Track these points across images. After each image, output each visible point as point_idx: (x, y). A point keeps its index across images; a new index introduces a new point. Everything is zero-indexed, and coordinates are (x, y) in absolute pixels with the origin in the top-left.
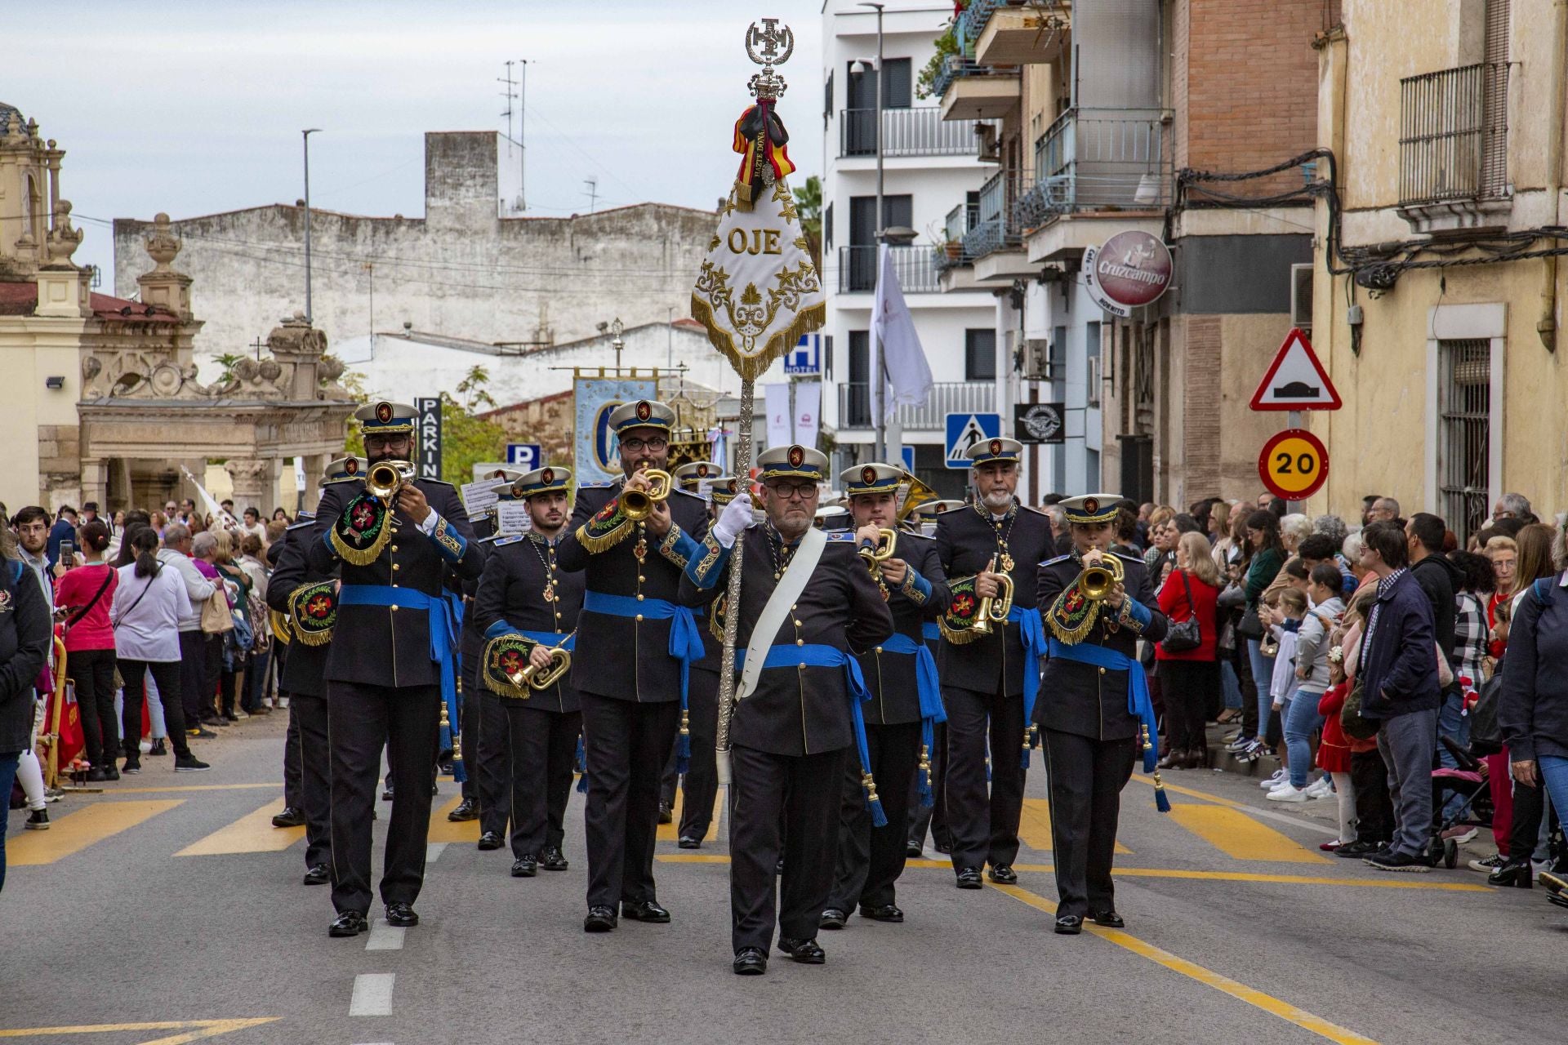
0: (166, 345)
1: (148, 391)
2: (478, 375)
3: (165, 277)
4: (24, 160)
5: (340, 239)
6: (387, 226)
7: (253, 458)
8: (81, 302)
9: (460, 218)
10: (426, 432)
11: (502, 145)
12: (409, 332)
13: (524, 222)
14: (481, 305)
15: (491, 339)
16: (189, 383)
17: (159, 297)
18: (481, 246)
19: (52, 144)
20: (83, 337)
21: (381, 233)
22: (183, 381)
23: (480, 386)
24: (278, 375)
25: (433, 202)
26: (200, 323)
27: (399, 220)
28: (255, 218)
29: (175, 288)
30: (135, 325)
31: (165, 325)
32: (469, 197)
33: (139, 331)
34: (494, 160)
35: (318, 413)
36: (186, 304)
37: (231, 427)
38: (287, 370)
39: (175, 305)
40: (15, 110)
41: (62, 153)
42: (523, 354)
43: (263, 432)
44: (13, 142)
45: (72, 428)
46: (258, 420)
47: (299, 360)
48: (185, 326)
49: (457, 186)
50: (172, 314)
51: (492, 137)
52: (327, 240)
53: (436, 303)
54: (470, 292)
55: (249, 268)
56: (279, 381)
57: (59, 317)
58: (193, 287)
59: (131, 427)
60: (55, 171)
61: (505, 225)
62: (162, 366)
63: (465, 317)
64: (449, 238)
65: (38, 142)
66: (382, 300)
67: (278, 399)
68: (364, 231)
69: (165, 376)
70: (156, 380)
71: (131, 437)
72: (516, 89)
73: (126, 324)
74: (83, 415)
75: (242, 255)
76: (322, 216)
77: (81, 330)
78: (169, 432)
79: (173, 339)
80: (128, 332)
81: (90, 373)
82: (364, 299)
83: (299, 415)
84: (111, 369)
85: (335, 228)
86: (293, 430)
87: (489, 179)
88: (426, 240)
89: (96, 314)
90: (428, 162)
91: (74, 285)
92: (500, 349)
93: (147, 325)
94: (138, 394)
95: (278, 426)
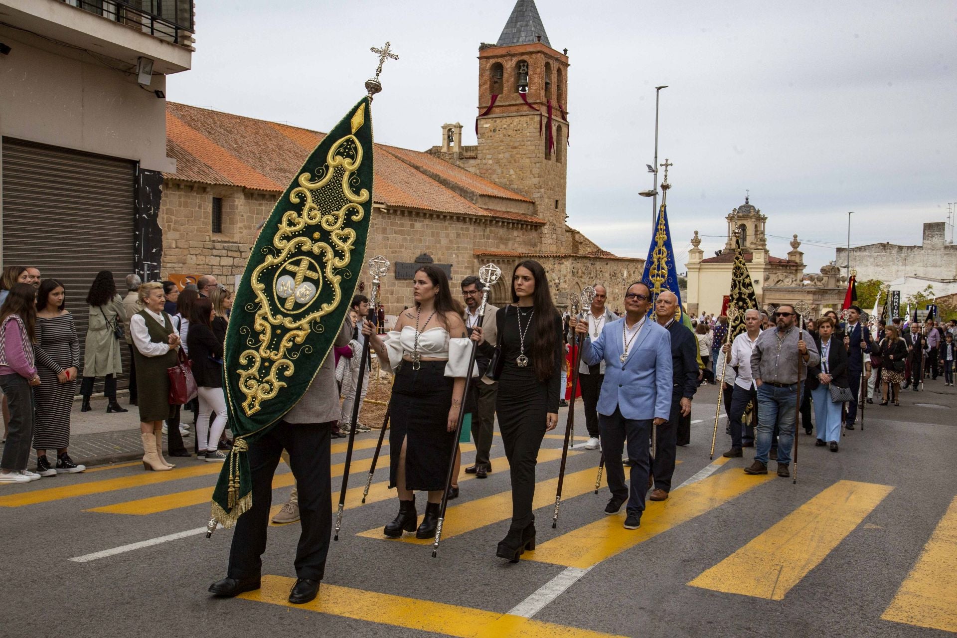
0: (794, 272)
1: (782, 284)
2: (930, 287)
3: (795, 253)
4: (754, 220)
5: (898, 252)
6: (911, 248)
7: (812, 304)
8: (765, 259)
9: (933, 246)
10: (895, 300)
11: (946, 226)
12: (916, 276)
13: (952, 247)
14: (938, 269)
15: (939, 278)
16: (794, 282)
17: (793, 258)
18: (939, 252)
19: (764, 216)
20: (765, 269)
21: (910, 250)
22: (792, 281)
23: (930, 290)
24: (822, 280)
25: (925, 241)
26: (805, 266)
27: (915, 247)
28: (874, 247)
29: (798, 256)
30: (783, 266)
31: (794, 266)
32: (936, 240)
33: (784, 268)
34: (944, 230)
35: (837, 292)
36: (802, 260)
37: (806, 295)
38: (825, 279)
39: (798, 261)
40: (753, 206)
41: (766, 218)
42: (950, 282)
43: (816, 297)
44: (751, 215)
45: (760, 295)
46: (814, 293)
47: (830, 276)
48: (800, 266)
49: (932, 237)
50: (797, 263)
51: (944, 223)
52: (894, 252)
53: (925, 268)
54: (935, 266)
55: (872, 260)
56: (823, 281)
57: (758, 263)
58: (804, 256)
59: (778, 295)
60: (764, 223)
61: (946, 247)
62: (786, 277)
63: (933, 272)
64: (929, 251)
65: (759, 215)
66: (908, 268)
67: (822, 287)
68: (904, 250)
69: (787, 280)
70: (785, 281)
71: (777, 297)
72: (952, 211)
73: (780, 266)
74: (764, 291)
75: (870, 256)
76: (893, 246)
77: (764, 267)
78: (788, 296)
79: (796, 270)
80: (781, 268)
81: (767, 279)
82: (904, 267)
83: (829, 292)
84: (773, 278)
85: (896, 249)
86: (827, 296)
87: (942, 234)
88: (923, 252)
89: (770, 262)
90: (924, 231)
91: (763, 254)
92: (943, 281)
93: (787, 266)
94: (779, 285)
95: (822, 295)
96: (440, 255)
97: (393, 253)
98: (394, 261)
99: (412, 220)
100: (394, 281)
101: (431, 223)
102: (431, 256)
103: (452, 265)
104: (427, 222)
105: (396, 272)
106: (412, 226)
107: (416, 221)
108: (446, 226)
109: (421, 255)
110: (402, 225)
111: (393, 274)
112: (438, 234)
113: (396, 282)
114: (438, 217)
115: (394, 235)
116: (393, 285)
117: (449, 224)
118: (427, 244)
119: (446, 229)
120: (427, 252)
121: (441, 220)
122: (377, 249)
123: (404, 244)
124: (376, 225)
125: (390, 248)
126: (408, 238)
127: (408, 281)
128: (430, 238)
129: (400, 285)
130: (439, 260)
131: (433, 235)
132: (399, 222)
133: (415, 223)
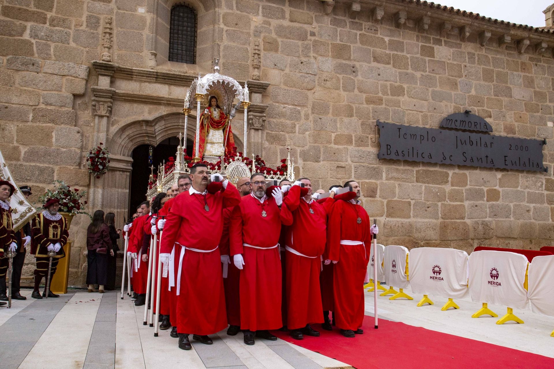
96: (510, 119)
97: (369, 101)
98: (372, 121)
99: (428, 40)
100: (376, 164)
101: (483, 52)
102: (488, 120)
103: (544, 142)
104: (469, 48)
105: (379, 145)
106: (429, 52)
107: (438, 42)
108: (523, 64)
109: (455, 114)
110: (397, 46)
111: (373, 150)
112: (502, 78)
113: (384, 168)
114: (500, 40)
115: (375, 64)
116: (377, 174)
117: (531, 59)
118: (473, 92)
119: (524, 67)
120: (475, 110)
121: (507, 48)
122: (317, 88)
123: (405, 86)
124: (313, 34)
125: (361, 91)
126: (418, 74)
127: (421, 168)
128: (482, 83)
129: (395, 174)
130: (510, 129)
131: (488, 76)
132: (387, 39)
133: (436, 47)
